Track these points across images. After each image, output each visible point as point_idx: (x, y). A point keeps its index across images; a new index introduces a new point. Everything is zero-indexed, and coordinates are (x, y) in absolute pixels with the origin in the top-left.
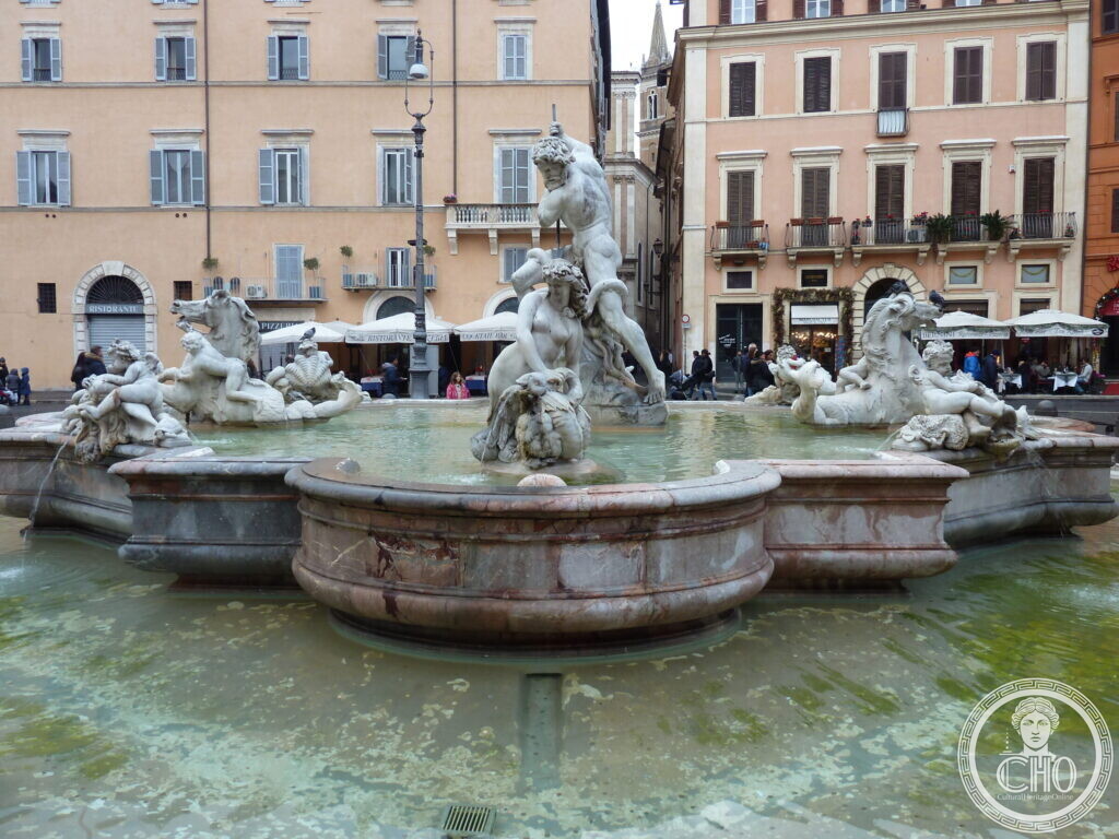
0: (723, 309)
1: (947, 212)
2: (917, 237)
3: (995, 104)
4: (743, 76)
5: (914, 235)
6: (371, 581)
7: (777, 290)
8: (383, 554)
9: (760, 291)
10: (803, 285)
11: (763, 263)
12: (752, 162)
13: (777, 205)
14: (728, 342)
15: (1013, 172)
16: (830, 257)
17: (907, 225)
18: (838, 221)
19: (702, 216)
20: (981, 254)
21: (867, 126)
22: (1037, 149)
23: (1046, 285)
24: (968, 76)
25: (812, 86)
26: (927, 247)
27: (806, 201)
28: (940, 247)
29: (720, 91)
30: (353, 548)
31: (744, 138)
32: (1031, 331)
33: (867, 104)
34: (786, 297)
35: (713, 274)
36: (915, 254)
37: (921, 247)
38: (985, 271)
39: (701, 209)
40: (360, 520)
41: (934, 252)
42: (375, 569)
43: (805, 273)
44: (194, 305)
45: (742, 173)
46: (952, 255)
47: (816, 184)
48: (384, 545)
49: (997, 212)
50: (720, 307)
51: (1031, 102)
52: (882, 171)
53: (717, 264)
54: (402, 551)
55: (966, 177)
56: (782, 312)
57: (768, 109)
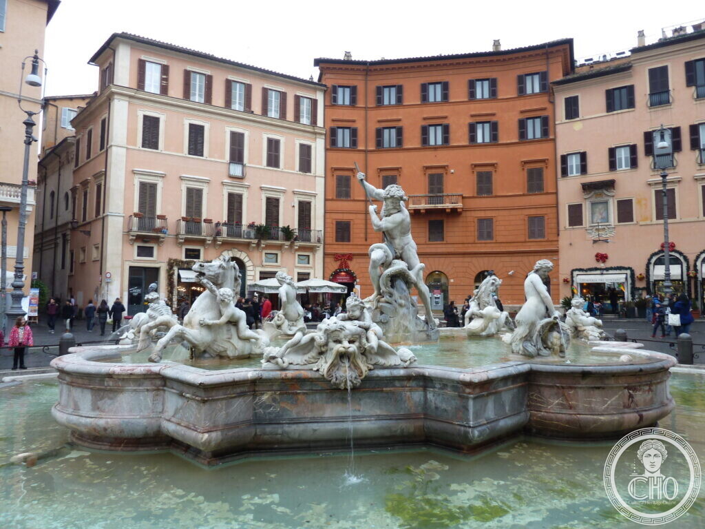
0: (133, 269)
1: (263, 223)
2: (250, 235)
3: (286, 171)
4: (151, 125)
5: (249, 233)
6: (627, 410)
7: (170, 260)
8: (631, 396)
9: (159, 259)
10: (186, 258)
11: (162, 242)
12: (156, 178)
13: (171, 207)
14: (136, 291)
15: (294, 206)
16: (203, 242)
17: (244, 228)
18: (208, 221)
19: (122, 208)
20: (280, 247)
21: (224, 169)
22: (303, 196)
23: (308, 265)
24: (273, 153)
25: (193, 140)
26: (256, 241)
27: (189, 207)
28: (262, 242)
29: (136, 129)
30: (617, 396)
31: (151, 162)
32: (315, 289)
33: (223, 157)
34: (176, 265)
35: (128, 247)
36: (248, 244)
37: (253, 241)
38: (282, 256)
39: (121, 203)
40: (620, 382)
41: (258, 245)
42: (627, 404)
43: (187, 250)
44: (211, 266)
45: (149, 184)
46: (268, 247)
47: (194, 197)
48: (631, 392)
49: (288, 226)
50: (131, 268)
51: (301, 173)
52: (231, 195)
53: (131, 240)
54: (638, 393)
55: (272, 205)
56: (173, 274)
57: (166, 148)
